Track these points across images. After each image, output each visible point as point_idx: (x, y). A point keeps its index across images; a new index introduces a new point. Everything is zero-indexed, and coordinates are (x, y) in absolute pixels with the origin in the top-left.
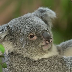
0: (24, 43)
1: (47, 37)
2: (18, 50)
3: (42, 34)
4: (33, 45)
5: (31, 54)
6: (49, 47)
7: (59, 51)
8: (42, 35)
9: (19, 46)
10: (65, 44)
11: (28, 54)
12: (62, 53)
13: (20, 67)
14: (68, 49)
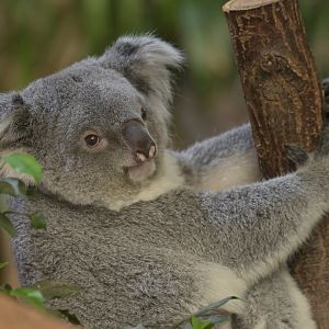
0: (70, 161)
1: (139, 142)
2: (50, 183)
3: (124, 132)
4: (96, 167)
5: (93, 193)
6: (149, 170)
7: (186, 171)
8: (124, 135)
9: (54, 170)
10: (202, 148)
11: (82, 196)
12: (196, 178)
13: (67, 231)
14: (215, 166)
